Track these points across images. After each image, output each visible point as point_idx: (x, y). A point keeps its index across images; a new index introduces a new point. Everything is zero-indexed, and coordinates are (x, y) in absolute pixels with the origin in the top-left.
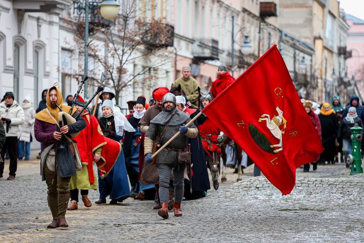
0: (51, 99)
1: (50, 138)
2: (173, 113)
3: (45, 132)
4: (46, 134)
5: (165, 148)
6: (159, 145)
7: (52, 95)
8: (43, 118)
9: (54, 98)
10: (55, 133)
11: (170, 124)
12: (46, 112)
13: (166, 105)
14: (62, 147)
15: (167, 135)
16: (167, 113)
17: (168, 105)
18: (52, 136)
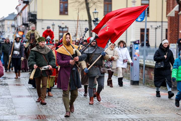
0: (67, 40)
1: (67, 64)
2: (96, 48)
3: (63, 60)
4: (64, 62)
5: (93, 66)
6: (89, 65)
7: (67, 38)
8: (62, 52)
9: (68, 39)
10: (71, 61)
11: (95, 53)
12: (63, 48)
13: (92, 43)
14: (74, 69)
15: (94, 59)
16: (93, 48)
17: (94, 43)
18: (69, 62)
